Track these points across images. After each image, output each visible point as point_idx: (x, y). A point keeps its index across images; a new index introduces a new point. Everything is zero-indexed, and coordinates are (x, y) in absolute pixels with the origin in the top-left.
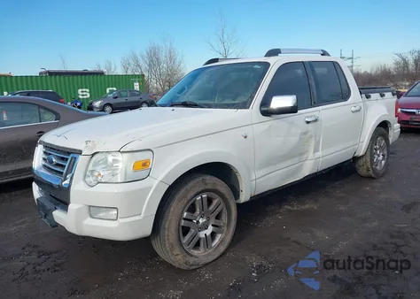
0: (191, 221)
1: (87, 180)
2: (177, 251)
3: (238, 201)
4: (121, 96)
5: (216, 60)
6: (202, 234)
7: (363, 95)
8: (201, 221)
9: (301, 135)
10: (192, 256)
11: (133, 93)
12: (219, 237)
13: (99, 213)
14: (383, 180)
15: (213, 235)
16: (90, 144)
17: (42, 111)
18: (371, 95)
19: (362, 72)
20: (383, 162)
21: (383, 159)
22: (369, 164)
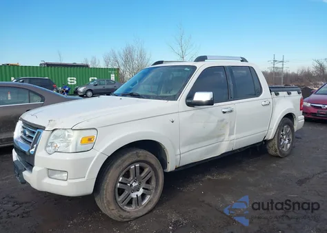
0: (126, 184)
1: (47, 149)
2: (112, 207)
3: (166, 171)
4: (100, 84)
5: (161, 62)
6: (134, 195)
7: (273, 93)
8: (134, 184)
9: (218, 121)
10: (125, 211)
11: (109, 81)
12: (148, 198)
13: (55, 174)
14: (287, 159)
15: (143, 196)
16: (51, 123)
17: (31, 94)
18: (280, 93)
19: (290, 72)
20: (289, 145)
21: (289, 142)
22: (276, 146)
